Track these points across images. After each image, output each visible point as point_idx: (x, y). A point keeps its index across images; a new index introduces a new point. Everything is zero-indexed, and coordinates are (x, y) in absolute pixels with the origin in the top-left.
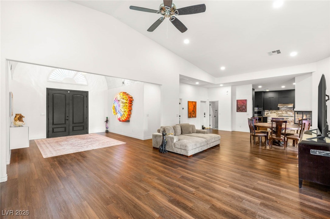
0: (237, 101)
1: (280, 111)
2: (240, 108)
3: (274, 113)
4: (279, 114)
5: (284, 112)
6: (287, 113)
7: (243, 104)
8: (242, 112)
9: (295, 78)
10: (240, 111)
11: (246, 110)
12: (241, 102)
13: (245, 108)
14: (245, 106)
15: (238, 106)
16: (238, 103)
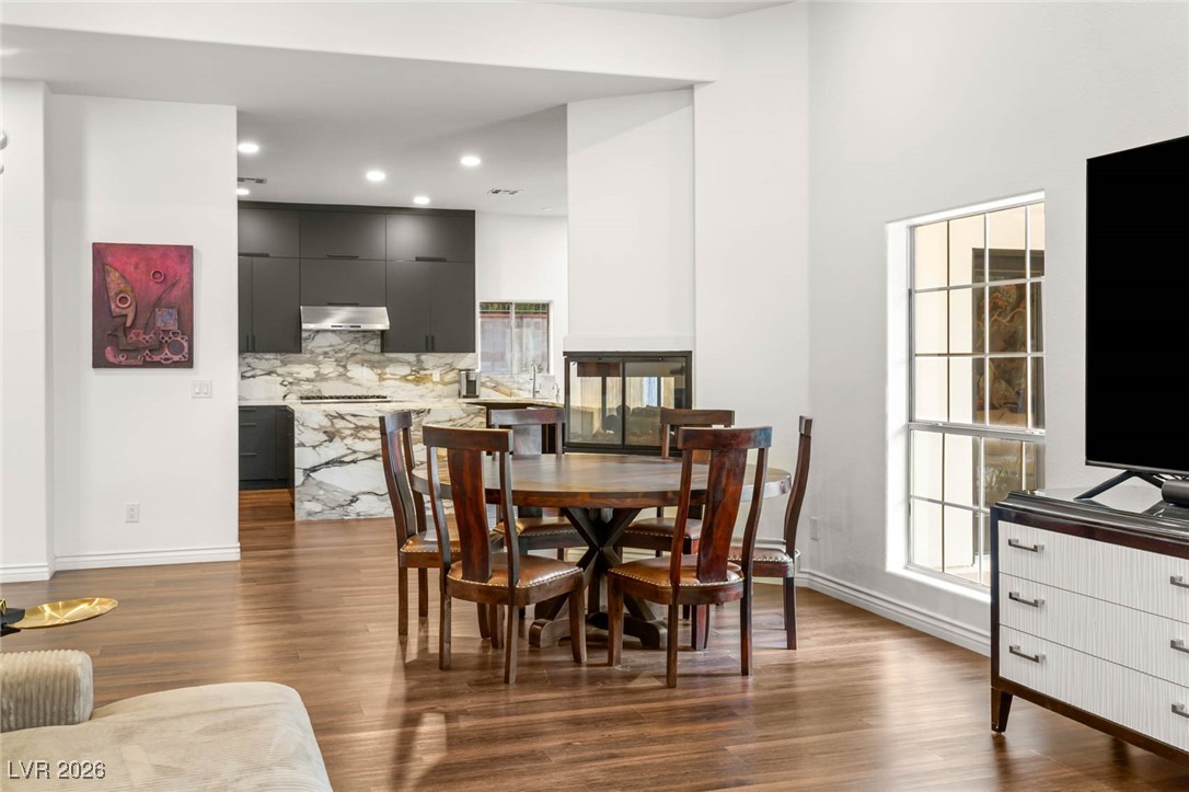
0: (100, 251)
1: (301, 363)
2: (126, 331)
3: (269, 373)
4: (298, 381)
5: (329, 368)
6: (344, 377)
7: (155, 289)
8: (147, 364)
9: (565, 105)
10: (132, 362)
11: (186, 344)
12: (136, 267)
13: (175, 328)
14: (175, 312)
15: (113, 307)
16: (108, 280)
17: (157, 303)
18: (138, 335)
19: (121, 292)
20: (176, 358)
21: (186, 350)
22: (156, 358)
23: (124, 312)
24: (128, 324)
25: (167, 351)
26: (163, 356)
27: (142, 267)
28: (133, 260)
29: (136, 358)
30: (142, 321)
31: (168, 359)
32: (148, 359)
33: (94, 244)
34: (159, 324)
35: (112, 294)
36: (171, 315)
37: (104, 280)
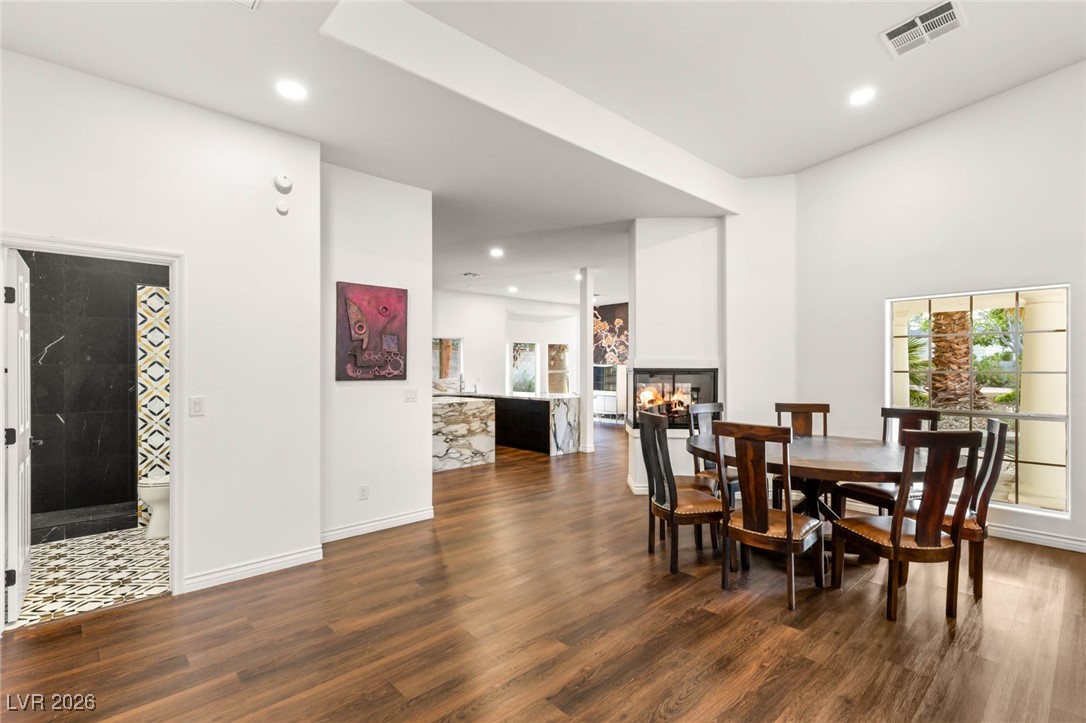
0: (342, 288)
2: (362, 352)
7: (382, 321)
8: (376, 378)
10: (366, 376)
11: (402, 363)
12: (369, 303)
13: (395, 351)
14: (395, 338)
15: (353, 333)
16: (349, 312)
17: (382, 332)
18: (370, 355)
19: (359, 321)
20: (396, 373)
21: (402, 367)
22: (383, 373)
23: (361, 337)
24: (364, 347)
25: (389, 367)
26: (387, 371)
27: (373, 303)
28: (367, 298)
29: (368, 373)
30: (372, 345)
31: (389, 374)
32: (377, 373)
33: (338, 283)
34: (385, 347)
35: (352, 323)
36: (393, 341)
37: (347, 311)
